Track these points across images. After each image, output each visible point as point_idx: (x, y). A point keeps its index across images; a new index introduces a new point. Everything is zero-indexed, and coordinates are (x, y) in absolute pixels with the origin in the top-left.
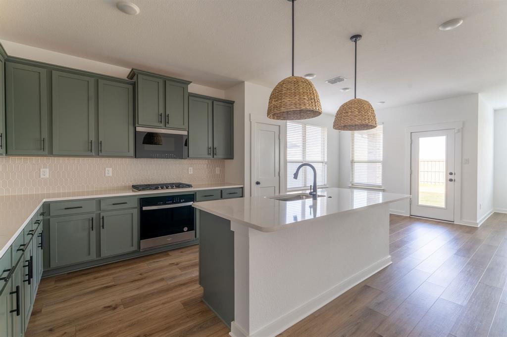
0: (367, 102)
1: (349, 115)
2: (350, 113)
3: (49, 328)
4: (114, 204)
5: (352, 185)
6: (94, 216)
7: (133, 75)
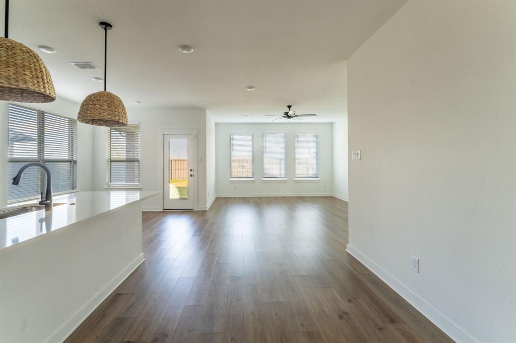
0: (118, 98)
1: (96, 108)
2: (98, 106)
5: (109, 186)
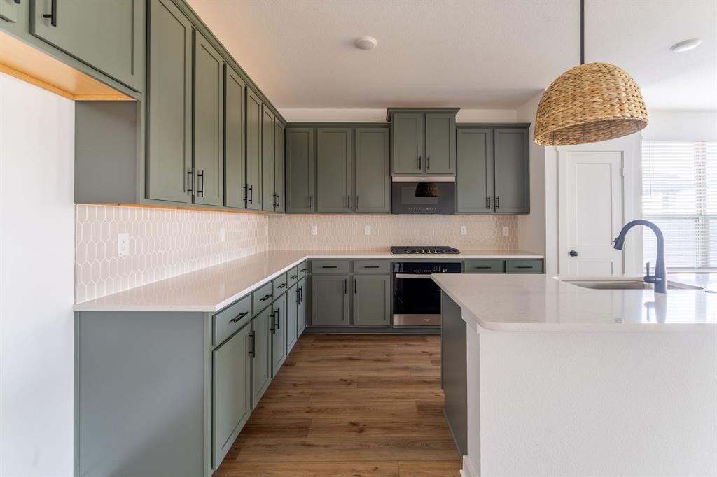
3: (294, 382)
4: (366, 267)
6: (347, 277)
7: (390, 116)
